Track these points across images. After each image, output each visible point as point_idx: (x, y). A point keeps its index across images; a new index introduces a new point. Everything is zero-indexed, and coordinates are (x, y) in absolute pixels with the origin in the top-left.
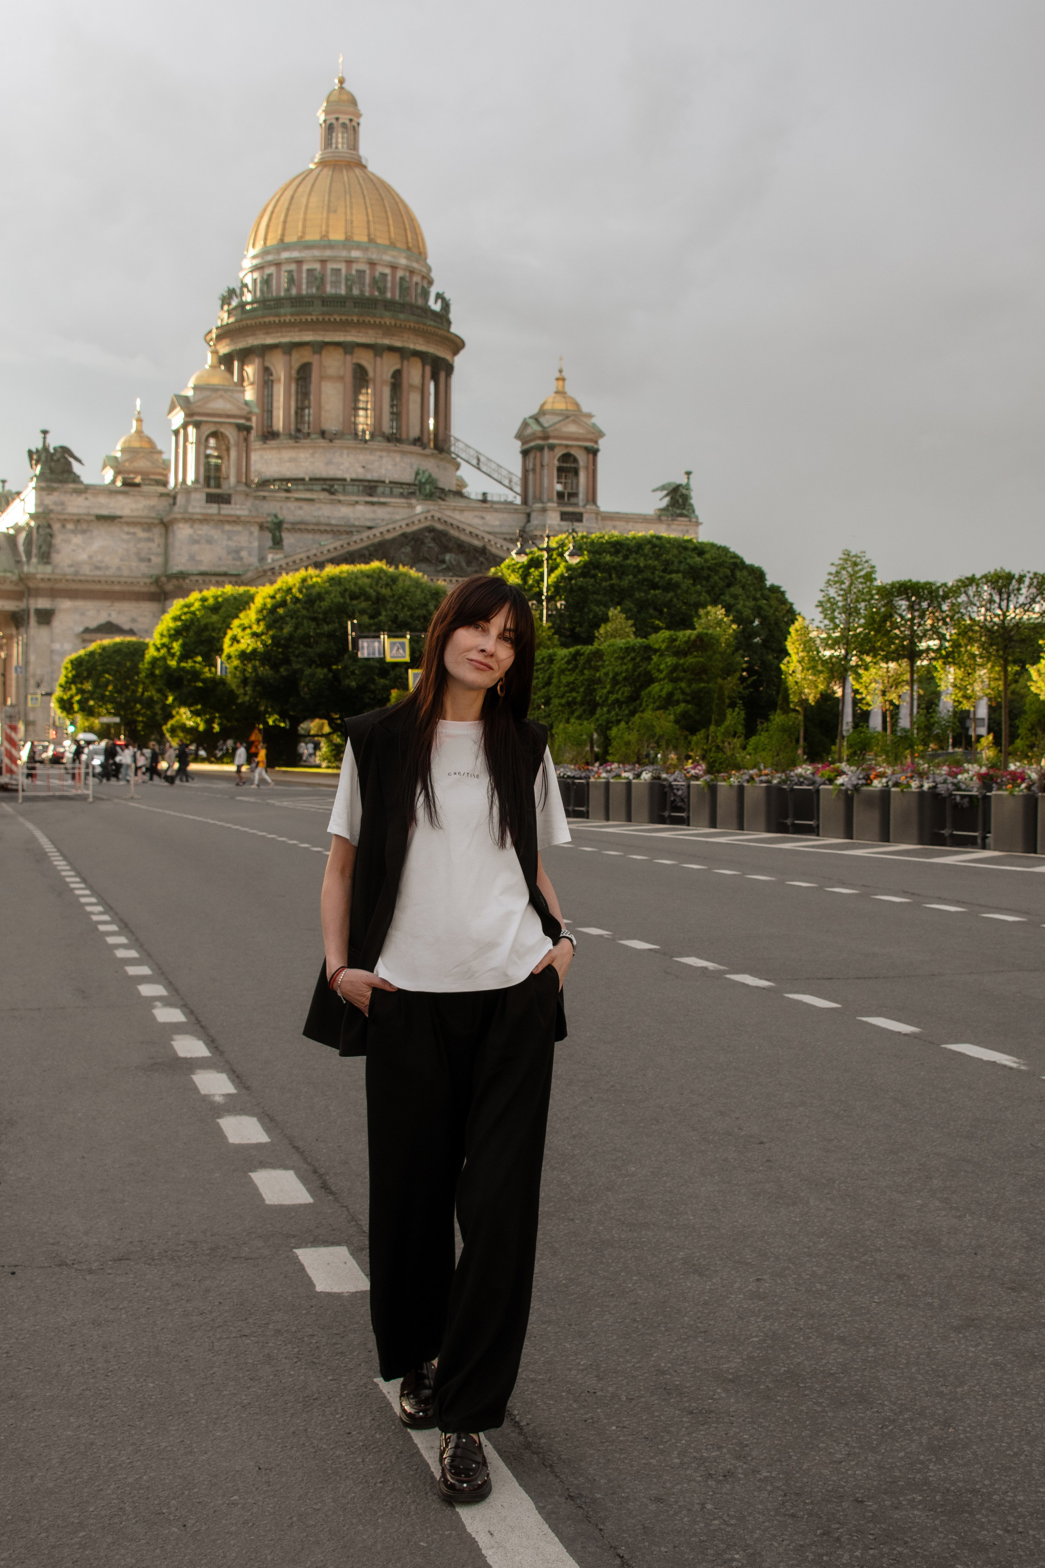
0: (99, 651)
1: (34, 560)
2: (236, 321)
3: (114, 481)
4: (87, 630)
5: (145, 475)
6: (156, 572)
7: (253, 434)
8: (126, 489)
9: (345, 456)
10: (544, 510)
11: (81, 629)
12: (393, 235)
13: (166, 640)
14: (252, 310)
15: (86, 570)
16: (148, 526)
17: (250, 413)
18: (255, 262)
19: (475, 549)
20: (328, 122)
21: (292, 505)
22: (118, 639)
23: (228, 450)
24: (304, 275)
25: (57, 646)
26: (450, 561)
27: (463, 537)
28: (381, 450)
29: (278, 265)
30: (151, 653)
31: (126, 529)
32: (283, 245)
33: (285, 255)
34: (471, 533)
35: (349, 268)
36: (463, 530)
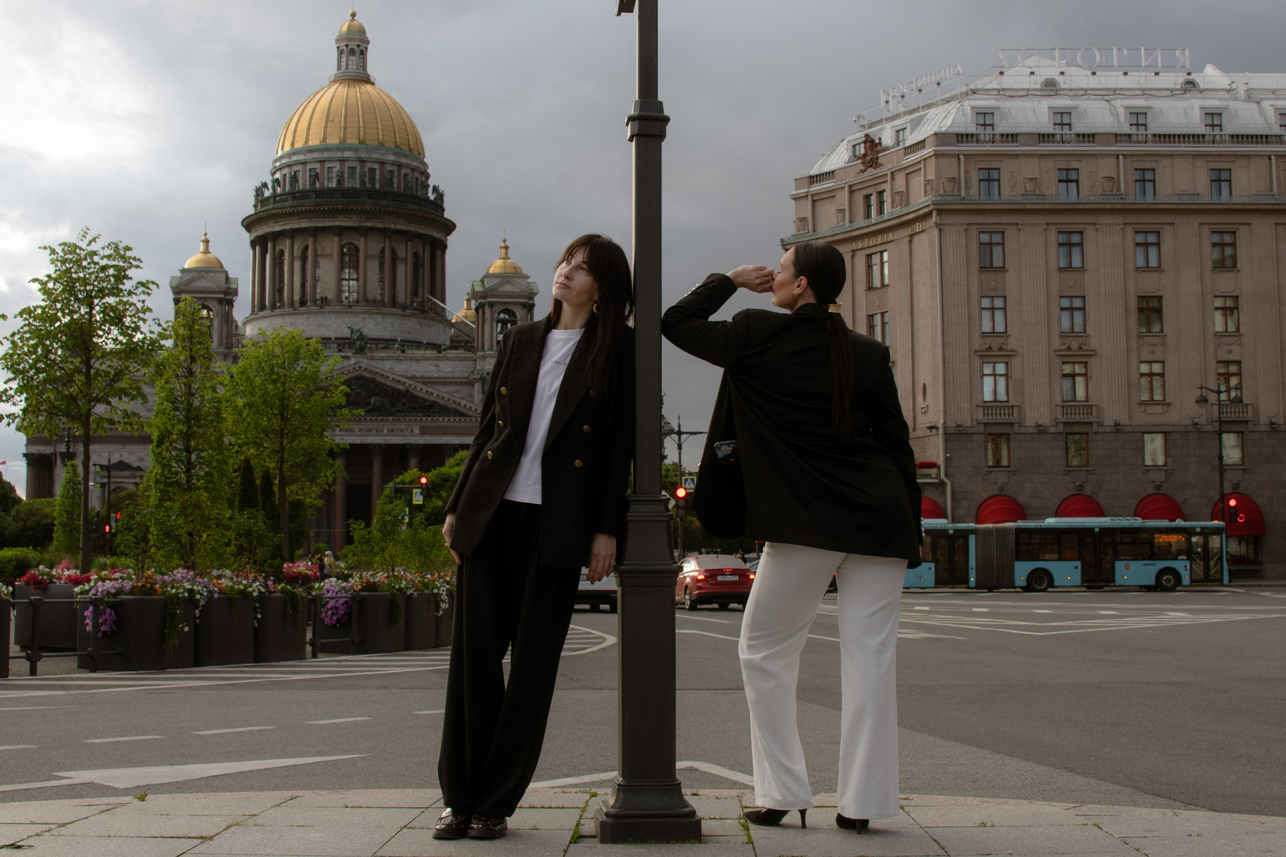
2: (258, 212)
9: (333, 319)
12: (381, 137)
19: (399, 392)
20: (341, 49)
23: (213, 319)
26: (374, 403)
27: (388, 383)
28: (364, 313)
32: (293, 151)
34: (394, 379)
35: (342, 166)
36: (387, 377)
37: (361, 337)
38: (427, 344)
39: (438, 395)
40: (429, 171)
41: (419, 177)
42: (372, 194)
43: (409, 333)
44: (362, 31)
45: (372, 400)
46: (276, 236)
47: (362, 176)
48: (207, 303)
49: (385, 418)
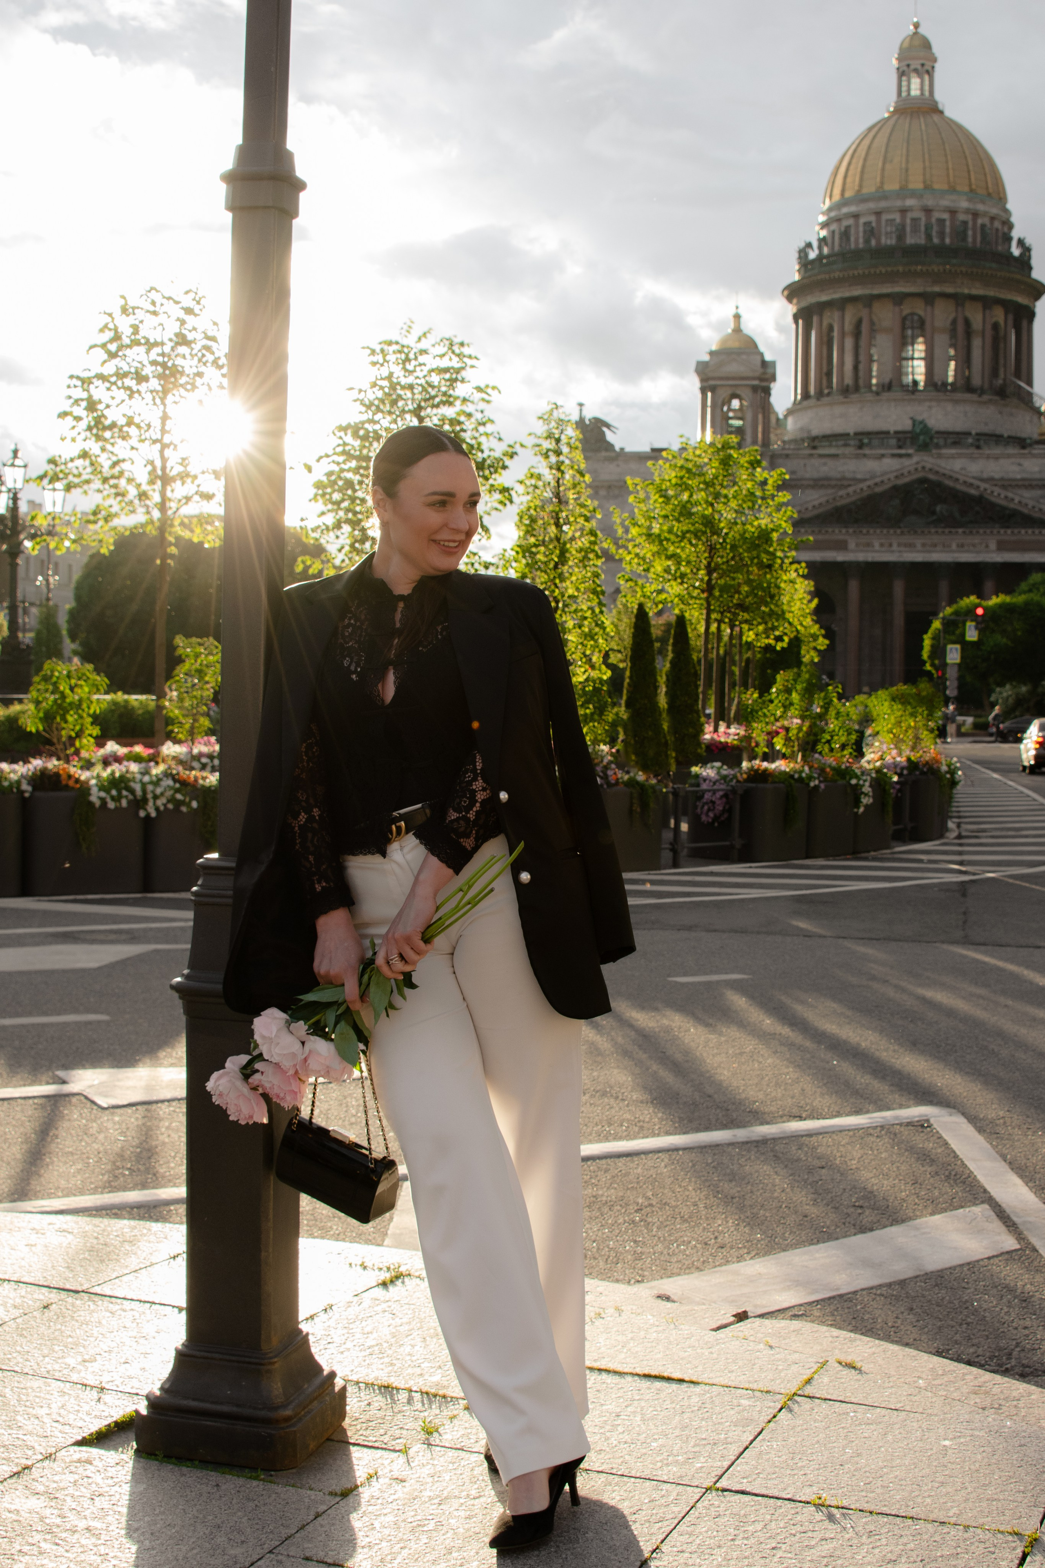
9: (892, 409)
12: (951, 179)
17: (765, 373)
19: (971, 498)
21: (816, 462)
23: (746, 411)
26: (941, 511)
27: (959, 487)
28: (931, 400)
34: (965, 482)
35: (903, 218)
36: (957, 480)
37: (926, 430)
38: (1009, 437)
39: (1020, 502)
40: (1013, 219)
41: (1000, 227)
42: (941, 251)
43: (986, 424)
44: (926, 45)
45: (938, 508)
46: (822, 307)
47: (928, 227)
48: (738, 392)
49: (953, 530)
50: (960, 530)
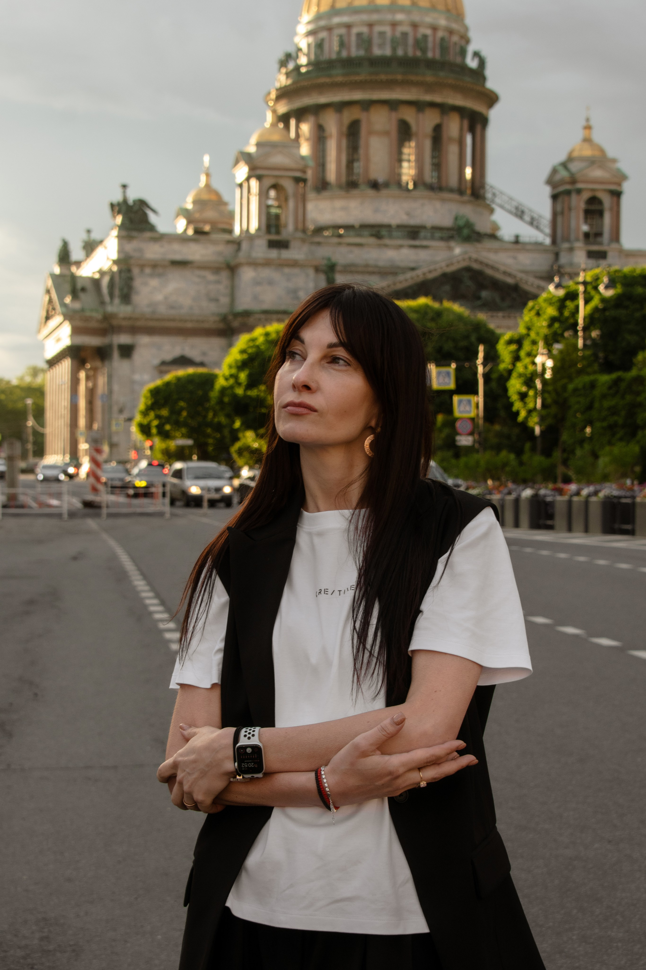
0: (174, 381)
1: (117, 301)
2: (294, 83)
3: (185, 230)
4: (163, 363)
5: (213, 224)
6: (224, 310)
7: (310, 183)
8: (197, 237)
10: (571, 250)
11: (156, 361)
13: (234, 371)
14: (307, 72)
15: (162, 310)
16: (216, 270)
17: (306, 167)
18: (310, 27)
19: (509, 286)
21: (344, 250)
22: (191, 370)
23: (286, 200)
24: (353, 39)
25: (137, 377)
26: (486, 297)
27: (497, 276)
29: (329, 29)
30: (221, 382)
31: (198, 272)
32: (334, 11)
33: (336, 20)
35: (394, 31)
42: (436, 65)
46: (319, 108)
47: (414, 41)
49: (495, 314)
50: (500, 314)
